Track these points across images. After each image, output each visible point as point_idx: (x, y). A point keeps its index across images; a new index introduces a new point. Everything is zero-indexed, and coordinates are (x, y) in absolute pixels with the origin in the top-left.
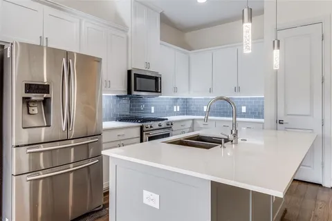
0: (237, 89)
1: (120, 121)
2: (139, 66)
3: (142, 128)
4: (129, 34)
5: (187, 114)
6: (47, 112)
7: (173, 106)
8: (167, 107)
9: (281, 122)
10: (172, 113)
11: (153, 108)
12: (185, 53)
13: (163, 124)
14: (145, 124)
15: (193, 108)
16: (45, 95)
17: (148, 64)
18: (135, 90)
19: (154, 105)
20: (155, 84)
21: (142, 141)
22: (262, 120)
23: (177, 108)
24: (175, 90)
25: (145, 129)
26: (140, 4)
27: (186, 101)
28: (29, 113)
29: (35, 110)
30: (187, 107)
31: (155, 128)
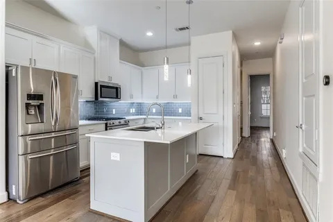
0: (175, 97)
1: (89, 120)
2: (104, 79)
3: (106, 124)
4: (96, 55)
5: (141, 115)
6: (41, 112)
7: (129, 108)
8: (126, 109)
9: (201, 119)
10: (129, 114)
11: (114, 110)
12: (139, 69)
13: (122, 121)
14: (109, 122)
15: (146, 110)
16: (40, 102)
17: (110, 78)
18: (101, 97)
19: (115, 108)
20: (115, 92)
21: (106, 130)
22: (190, 118)
23: (132, 111)
24: (131, 97)
25: (108, 125)
26: (103, 33)
27: (140, 105)
28: (28, 114)
29: (32, 112)
30: (140, 109)
31: (115, 124)
